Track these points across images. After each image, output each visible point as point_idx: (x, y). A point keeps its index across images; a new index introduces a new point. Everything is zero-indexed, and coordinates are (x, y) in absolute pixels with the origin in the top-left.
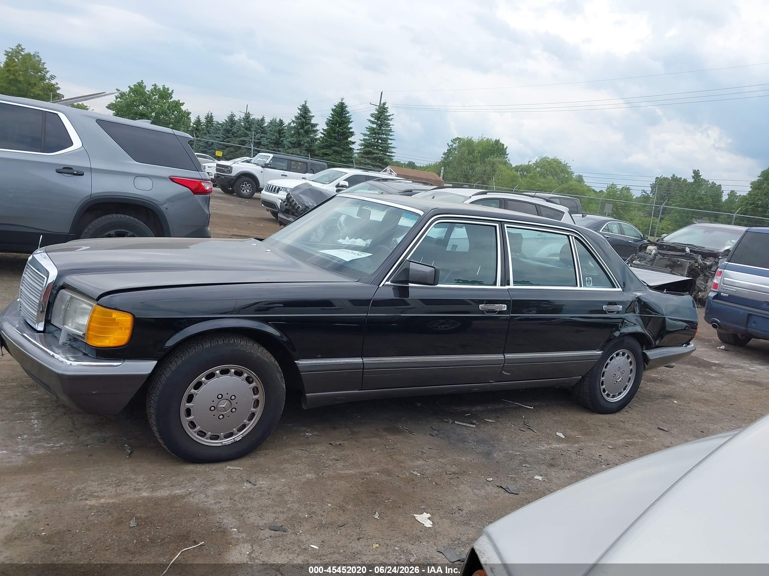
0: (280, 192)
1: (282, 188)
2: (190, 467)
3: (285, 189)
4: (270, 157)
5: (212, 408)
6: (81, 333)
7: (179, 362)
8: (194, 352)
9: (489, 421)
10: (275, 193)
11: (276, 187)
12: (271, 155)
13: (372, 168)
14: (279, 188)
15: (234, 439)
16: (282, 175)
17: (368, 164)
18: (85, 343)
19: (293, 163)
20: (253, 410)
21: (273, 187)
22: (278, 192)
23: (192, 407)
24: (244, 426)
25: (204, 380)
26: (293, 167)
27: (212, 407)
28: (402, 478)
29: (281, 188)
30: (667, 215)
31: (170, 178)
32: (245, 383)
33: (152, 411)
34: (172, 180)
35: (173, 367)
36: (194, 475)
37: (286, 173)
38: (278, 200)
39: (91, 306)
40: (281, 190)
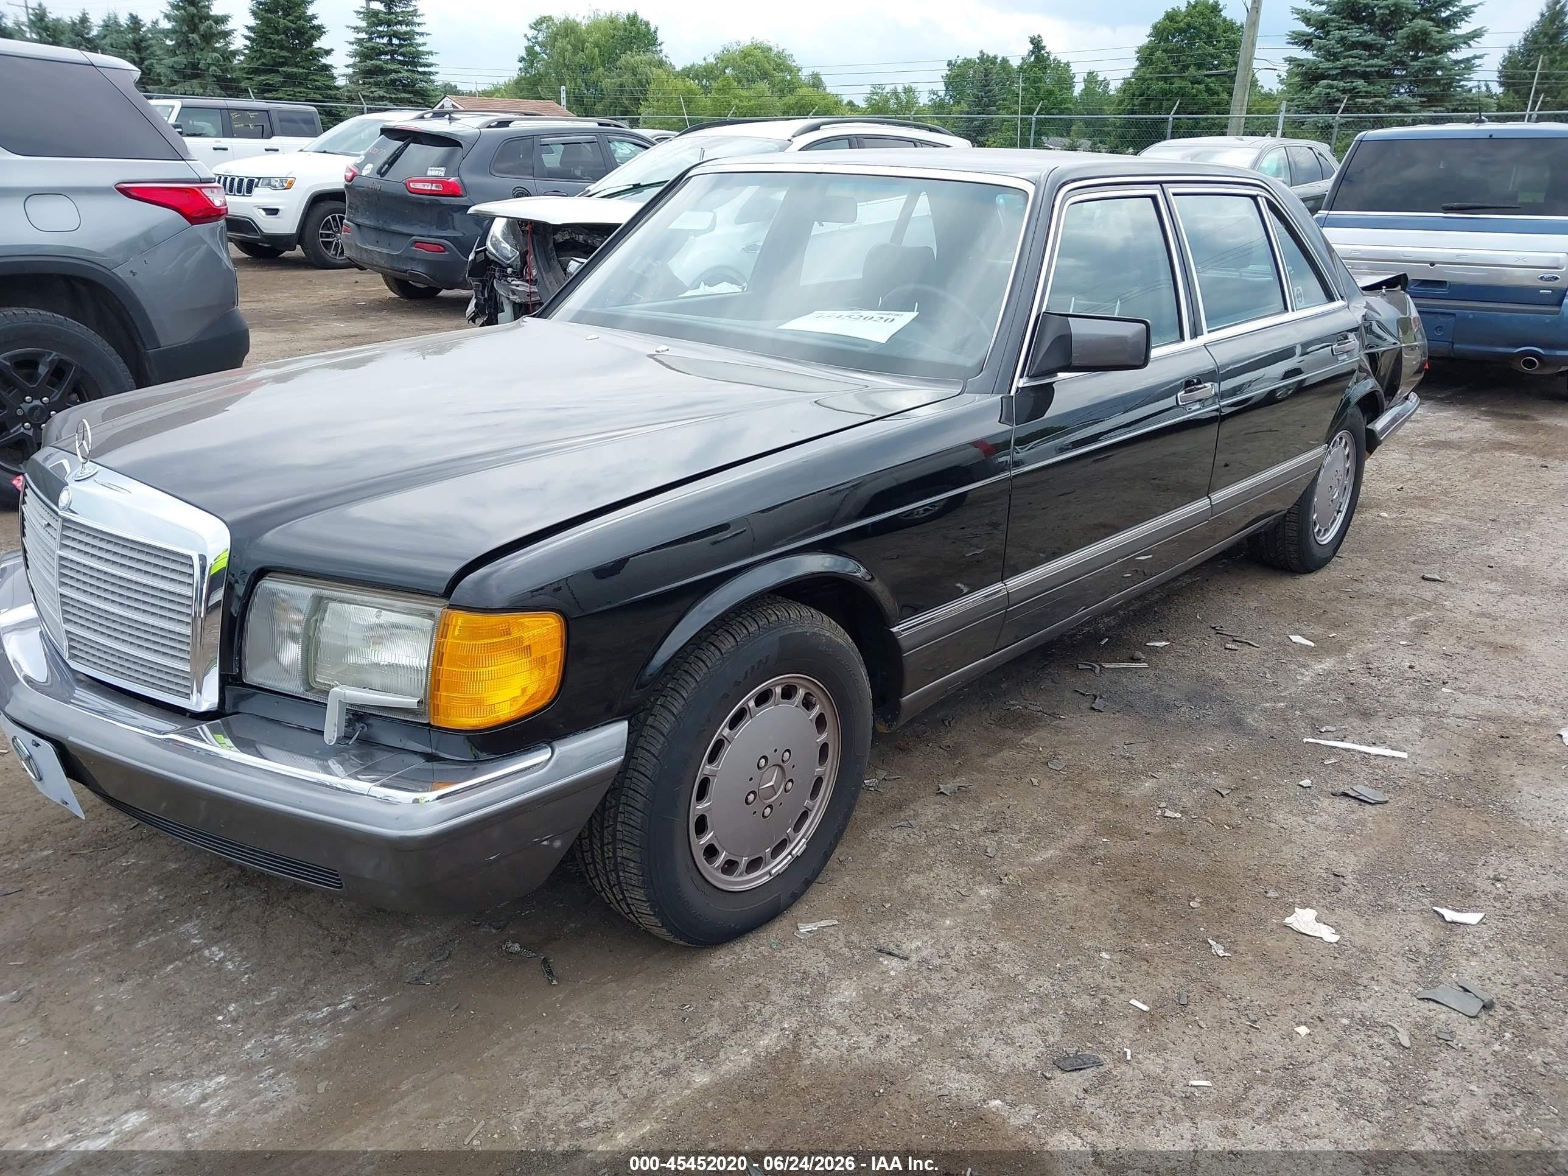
0: (255, 190)
1: (259, 179)
2: (722, 959)
3: (267, 181)
4: (173, 107)
5: (751, 797)
6: (411, 702)
7: (677, 706)
8: (705, 669)
9: (1157, 644)
10: (244, 195)
11: (241, 181)
12: (177, 104)
13: (390, 106)
14: (251, 182)
15: (790, 853)
16: (215, 149)
17: (382, 98)
18: (429, 725)
19: (235, 115)
20: (819, 770)
21: (233, 179)
22: (249, 191)
23: (709, 809)
24: (805, 815)
25: (729, 734)
26: (236, 126)
27: (749, 795)
28: (1157, 836)
29: (256, 180)
30: (990, 135)
31: (119, 189)
32: (802, 710)
33: (625, 853)
34: (126, 192)
35: (666, 724)
36: (753, 980)
37: (225, 142)
38: (255, 210)
39: (431, 615)
40: (257, 186)
